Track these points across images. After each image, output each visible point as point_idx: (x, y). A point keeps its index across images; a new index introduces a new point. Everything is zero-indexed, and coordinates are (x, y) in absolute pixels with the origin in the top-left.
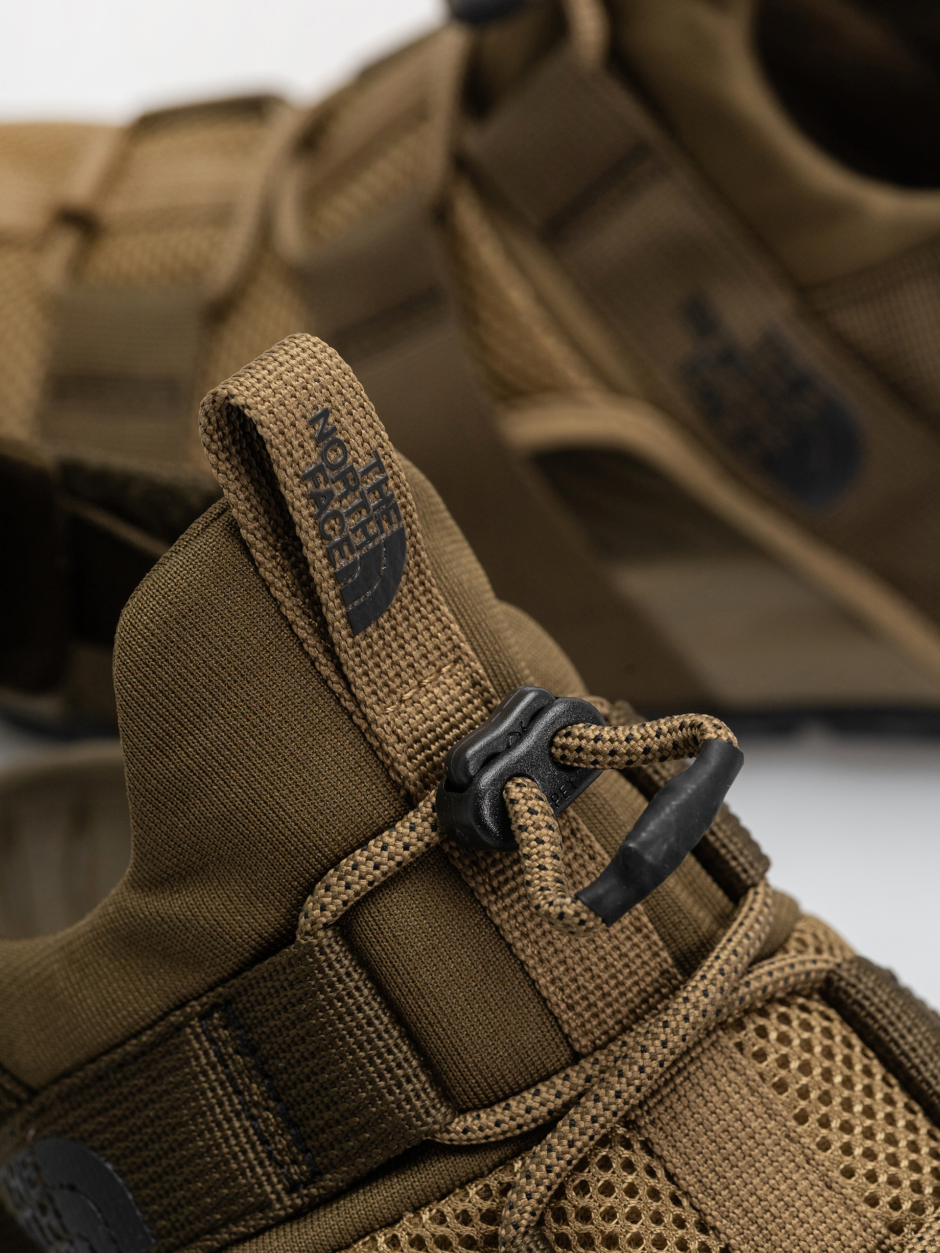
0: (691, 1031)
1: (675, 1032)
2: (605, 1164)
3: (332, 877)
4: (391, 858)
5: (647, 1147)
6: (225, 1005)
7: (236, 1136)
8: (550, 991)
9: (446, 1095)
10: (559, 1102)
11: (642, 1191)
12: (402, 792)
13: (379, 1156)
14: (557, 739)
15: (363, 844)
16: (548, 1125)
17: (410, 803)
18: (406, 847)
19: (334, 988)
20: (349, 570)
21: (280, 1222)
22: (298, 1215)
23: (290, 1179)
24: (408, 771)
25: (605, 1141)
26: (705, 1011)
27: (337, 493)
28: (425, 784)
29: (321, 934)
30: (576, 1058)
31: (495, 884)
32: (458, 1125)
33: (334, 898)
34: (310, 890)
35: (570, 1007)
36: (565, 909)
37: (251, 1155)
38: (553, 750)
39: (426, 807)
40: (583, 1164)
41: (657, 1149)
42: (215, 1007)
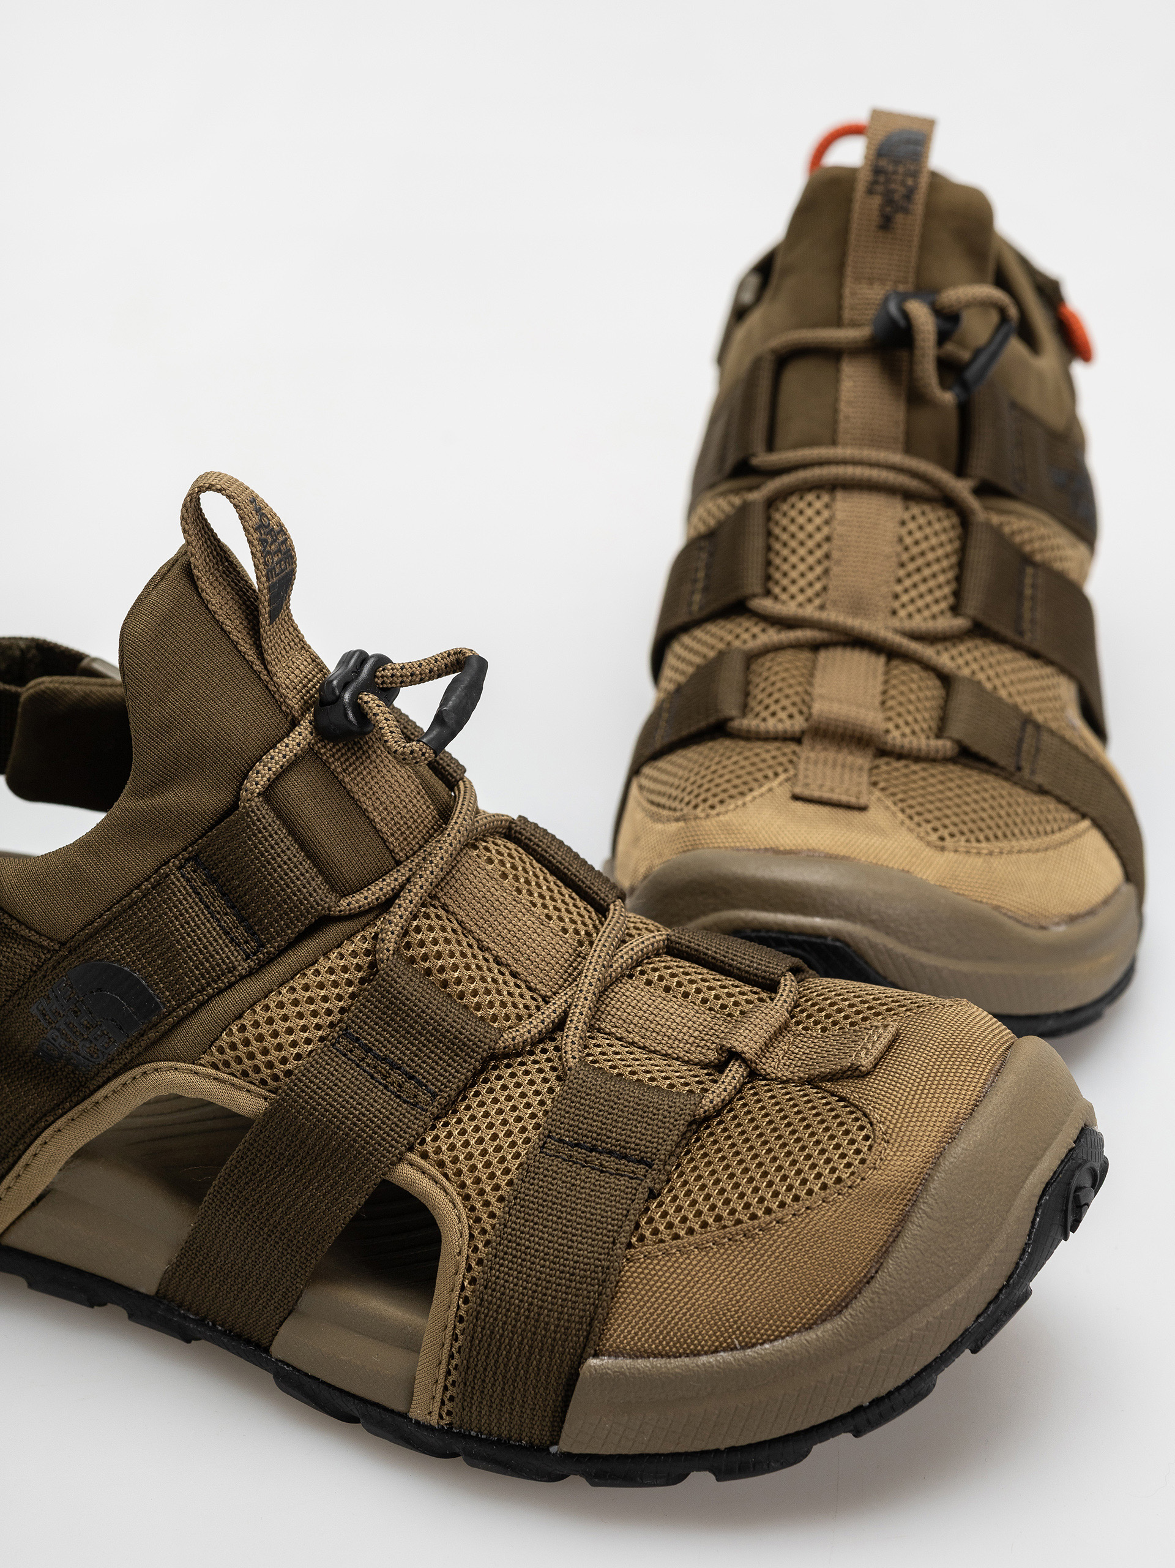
0: (445, 866)
1: (437, 866)
2: (418, 930)
3: (259, 766)
4: (277, 763)
5: (445, 907)
6: (195, 858)
7: (200, 939)
8: (381, 826)
9: (333, 889)
10: (404, 878)
11: (441, 941)
12: (289, 719)
13: (300, 927)
14: (378, 673)
15: (274, 746)
16: (396, 895)
17: (294, 723)
18: (284, 757)
19: (257, 837)
20: (274, 585)
21: (242, 978)
22: (251, 973)
23: (245, 952)
24: (294, 702)
25: (415, 917)
26: (451, 854)
27: (270, 541)
28: (305, 709)
29: (256, 800)
30: (398, 863)
31: (344, 767)
32: (344, 903)
33: (262, 777)
34: (246, 776)
35: (392, 835)
36: (414, 747)
37: (221, 942)
38: (376, 680)
39: (305, 723)
40: (406, 933)
41: (451, 909)
42: (187, 860)
